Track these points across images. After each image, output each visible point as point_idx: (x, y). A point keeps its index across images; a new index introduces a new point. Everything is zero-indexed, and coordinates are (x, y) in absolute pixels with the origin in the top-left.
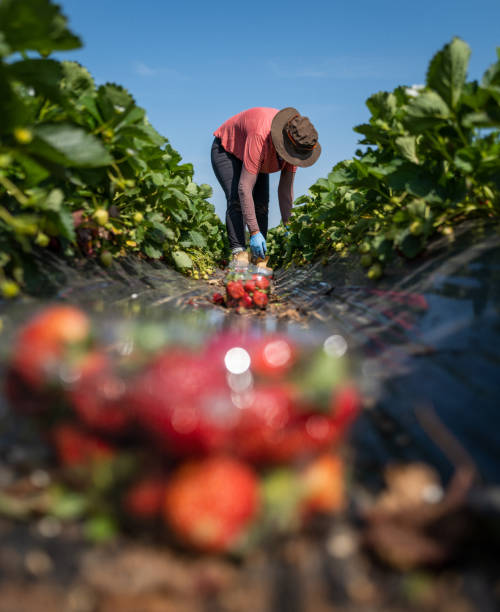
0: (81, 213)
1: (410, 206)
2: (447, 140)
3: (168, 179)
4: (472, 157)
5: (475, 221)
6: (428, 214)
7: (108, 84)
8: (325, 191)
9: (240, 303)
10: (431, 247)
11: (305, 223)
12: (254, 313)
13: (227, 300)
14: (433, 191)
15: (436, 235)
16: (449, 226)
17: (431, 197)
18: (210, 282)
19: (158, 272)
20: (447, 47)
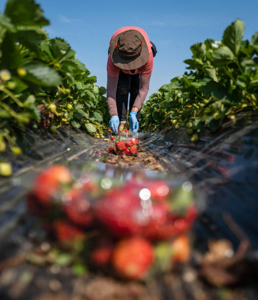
0: (41, 106)
1: (214, 105)
2: (232, 70)
3: (84, 85)
4: (245, 79)
5: (247, 112)
6: (223, 109)
7: (57, 38)
8: (167, 91)
9: (123, 153)
10: (224, 126)
11: (155, 109)
12: (131, 158)
13: (116, 151)
14: (225, 97)
15: (226, 119)
16: (233, 114)
17: (224, 100)
18: (105, 140)
19: (78, 135)
20: (233, 24)
